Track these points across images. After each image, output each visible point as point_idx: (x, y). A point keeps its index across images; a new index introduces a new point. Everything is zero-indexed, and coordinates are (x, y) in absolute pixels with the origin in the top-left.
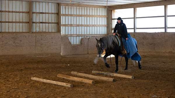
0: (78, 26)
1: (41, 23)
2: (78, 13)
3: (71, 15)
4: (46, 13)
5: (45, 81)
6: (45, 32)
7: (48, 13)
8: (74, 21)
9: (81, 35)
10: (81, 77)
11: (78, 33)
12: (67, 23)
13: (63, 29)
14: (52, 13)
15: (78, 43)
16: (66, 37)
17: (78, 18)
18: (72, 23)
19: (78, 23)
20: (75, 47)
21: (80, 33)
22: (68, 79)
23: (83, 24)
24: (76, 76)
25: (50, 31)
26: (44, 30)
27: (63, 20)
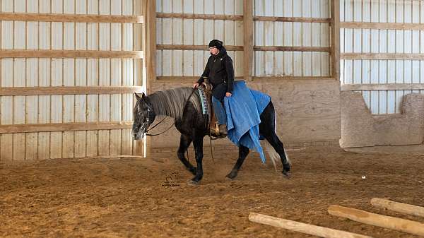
0: (393, 57)
1: (280, 49)
2: (391, 20)
3: (371, 26)
4: (293, 20)
5: (291, 225)
6: (291, 78)
7: (301, 20)
8: (379, 42)
9: (403, 87)
10: (402, 216)
11: (392, 81)
12: (358, 50)
13: (344, 67)
14: (313, 21)
15: (391, 111)
16: (355, 93)
17: (392, 33)
18: (375, 50)
19: (391, 51)
20: (383, 123)
21: (400, 81)
22: (362, 220)
23: (408, 51)
24: (386, 212)
25: (307, 74)
26: (289, 72)
27: (346, 41)
